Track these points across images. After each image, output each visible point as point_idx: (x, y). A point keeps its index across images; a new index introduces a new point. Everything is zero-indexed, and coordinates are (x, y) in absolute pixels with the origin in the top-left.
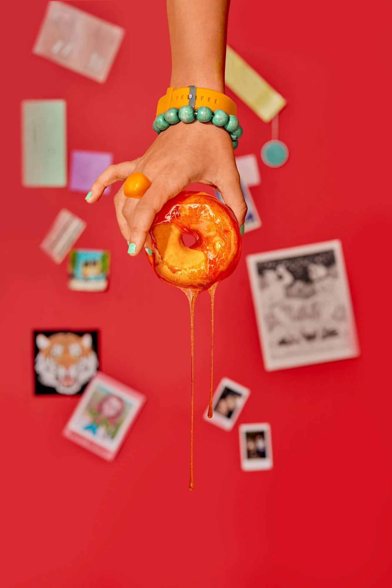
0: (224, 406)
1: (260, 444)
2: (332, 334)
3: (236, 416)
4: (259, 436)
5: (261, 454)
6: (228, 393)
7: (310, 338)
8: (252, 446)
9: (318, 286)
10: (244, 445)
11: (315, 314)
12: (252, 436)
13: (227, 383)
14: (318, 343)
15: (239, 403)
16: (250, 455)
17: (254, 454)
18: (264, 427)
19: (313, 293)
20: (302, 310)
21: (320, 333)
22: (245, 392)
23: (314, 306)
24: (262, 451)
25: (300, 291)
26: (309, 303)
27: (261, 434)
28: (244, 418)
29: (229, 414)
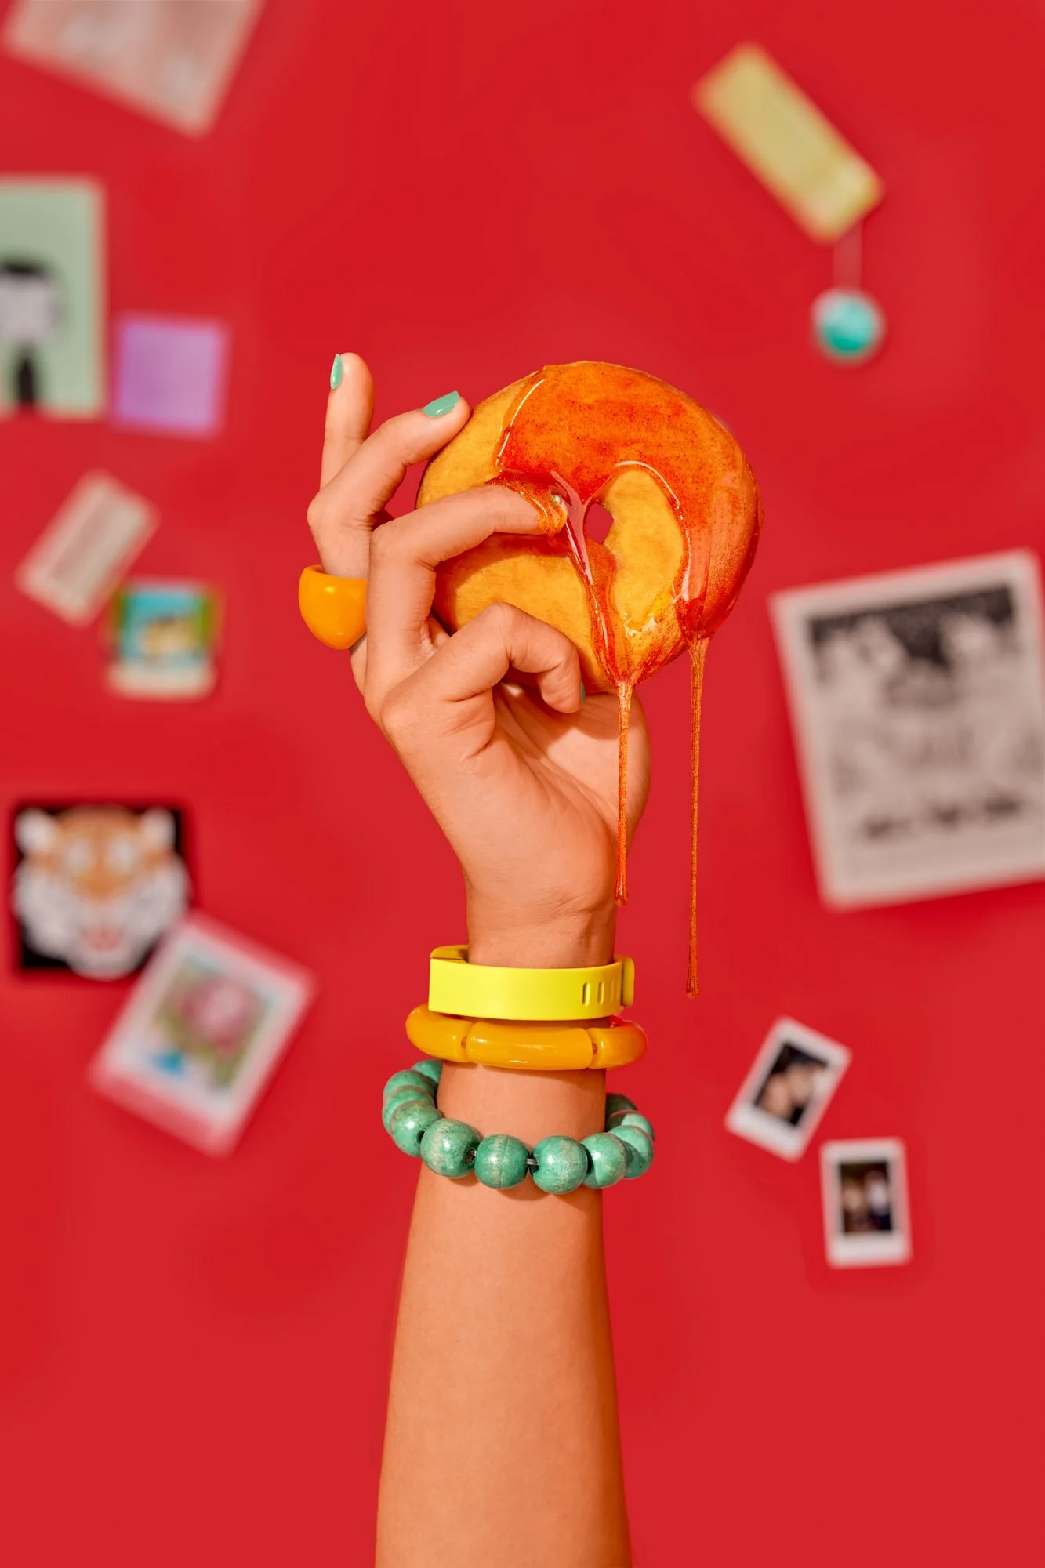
0: (781, 1094)
1: (878, 1195)
2: (1005, 807)
3: (812, 1119)
4: (873, 1173)
5: (881, 1222)
6: (791, 1058)
7: (948, 817)
8: (855, 1199)
10: (833, 1197)
12: (856, 1174)
13: (790, 1032)
15: (822, 1086)
16: (851, 1224)
17: (860, 1222)
18: (886, 1149)
22: (836, 1055)
24: (883, 1213)
27: (879, 1169)
28: (835, 1126)
29: (795, 1116)
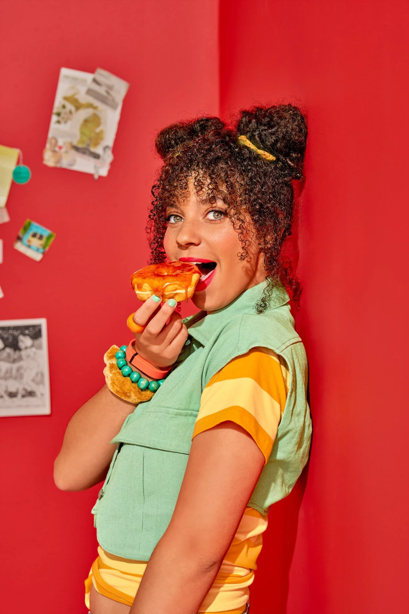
2: (31, 394)
7: (12, 395)
9: (24, 353)
11: (19, 376)
14: (18, 400)
19: (20, 358)
20: (8, 371)
21: (21, 392)
23: (18, 370)
25: (9, 355)
26: (15, 366)
